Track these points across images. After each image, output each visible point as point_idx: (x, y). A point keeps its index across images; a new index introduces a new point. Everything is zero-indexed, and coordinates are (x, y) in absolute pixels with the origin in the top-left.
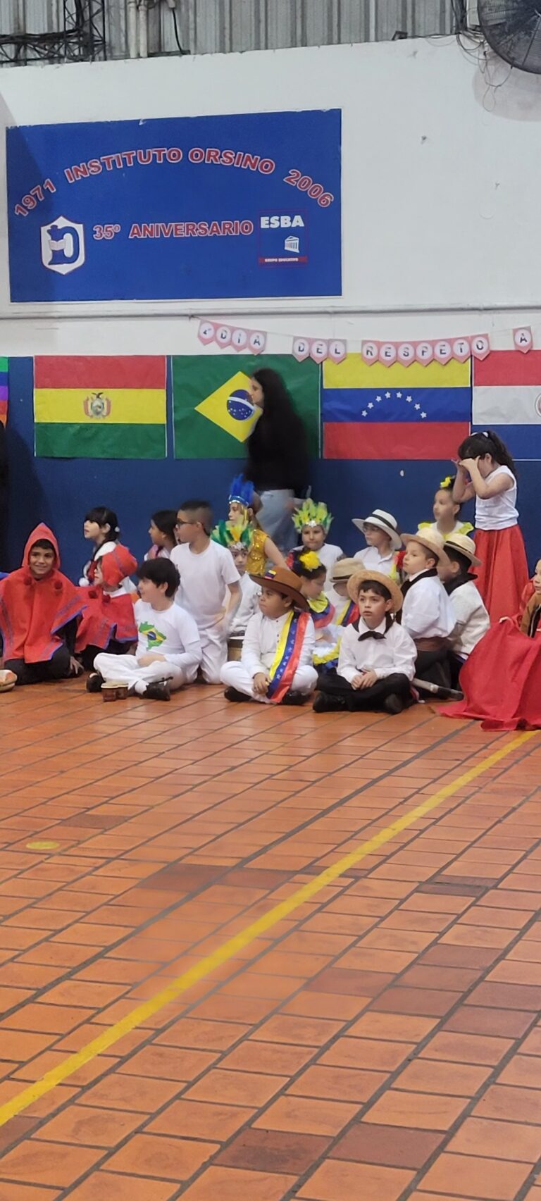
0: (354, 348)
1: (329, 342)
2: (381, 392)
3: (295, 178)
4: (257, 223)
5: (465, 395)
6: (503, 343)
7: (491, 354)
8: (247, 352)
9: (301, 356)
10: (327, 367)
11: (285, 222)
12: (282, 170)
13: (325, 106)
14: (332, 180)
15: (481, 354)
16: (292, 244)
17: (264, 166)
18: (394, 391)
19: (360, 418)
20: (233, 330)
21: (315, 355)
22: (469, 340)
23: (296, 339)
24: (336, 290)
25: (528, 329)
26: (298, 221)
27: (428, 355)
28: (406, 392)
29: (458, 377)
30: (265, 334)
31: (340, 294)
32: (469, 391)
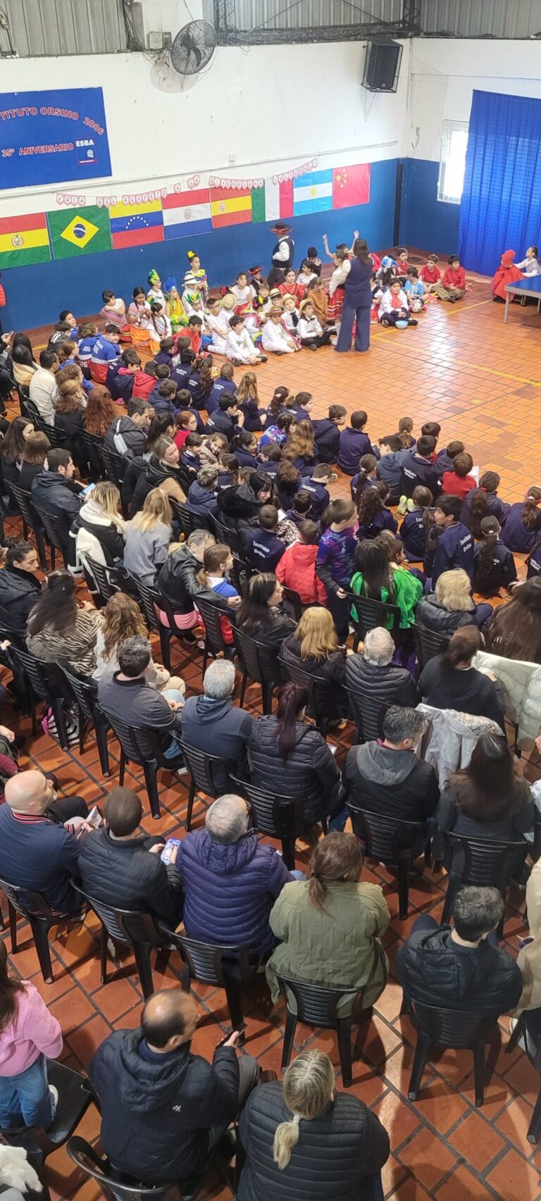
0: (120, 199)
1: (110, 198)
2: (131, 217)
3: (88, 122)
4: (75, 145)
5: (160, 213)
6: (171, 191)
7: (167, 196)
8: (78, 206)
9: (100, 206)
10: (111, 210)
11: (86, 143)
12: (81, 119)
13: (95, 86)
14: (102, 122)
16: (90, 153)
17: (73, 116)
18: (136, 216)
19: (124, 230)
20: (71, 196)
21: (106, 204)
22: (160, 191)
23: (97, 198)
24: (110, 174)
25: (179, 184)
26: (91, 143)
27: (147, 198)
28: (140, 216)
29: (157, 207)
30: (84, 197)
31: (111, 175)
32: (161, 212)
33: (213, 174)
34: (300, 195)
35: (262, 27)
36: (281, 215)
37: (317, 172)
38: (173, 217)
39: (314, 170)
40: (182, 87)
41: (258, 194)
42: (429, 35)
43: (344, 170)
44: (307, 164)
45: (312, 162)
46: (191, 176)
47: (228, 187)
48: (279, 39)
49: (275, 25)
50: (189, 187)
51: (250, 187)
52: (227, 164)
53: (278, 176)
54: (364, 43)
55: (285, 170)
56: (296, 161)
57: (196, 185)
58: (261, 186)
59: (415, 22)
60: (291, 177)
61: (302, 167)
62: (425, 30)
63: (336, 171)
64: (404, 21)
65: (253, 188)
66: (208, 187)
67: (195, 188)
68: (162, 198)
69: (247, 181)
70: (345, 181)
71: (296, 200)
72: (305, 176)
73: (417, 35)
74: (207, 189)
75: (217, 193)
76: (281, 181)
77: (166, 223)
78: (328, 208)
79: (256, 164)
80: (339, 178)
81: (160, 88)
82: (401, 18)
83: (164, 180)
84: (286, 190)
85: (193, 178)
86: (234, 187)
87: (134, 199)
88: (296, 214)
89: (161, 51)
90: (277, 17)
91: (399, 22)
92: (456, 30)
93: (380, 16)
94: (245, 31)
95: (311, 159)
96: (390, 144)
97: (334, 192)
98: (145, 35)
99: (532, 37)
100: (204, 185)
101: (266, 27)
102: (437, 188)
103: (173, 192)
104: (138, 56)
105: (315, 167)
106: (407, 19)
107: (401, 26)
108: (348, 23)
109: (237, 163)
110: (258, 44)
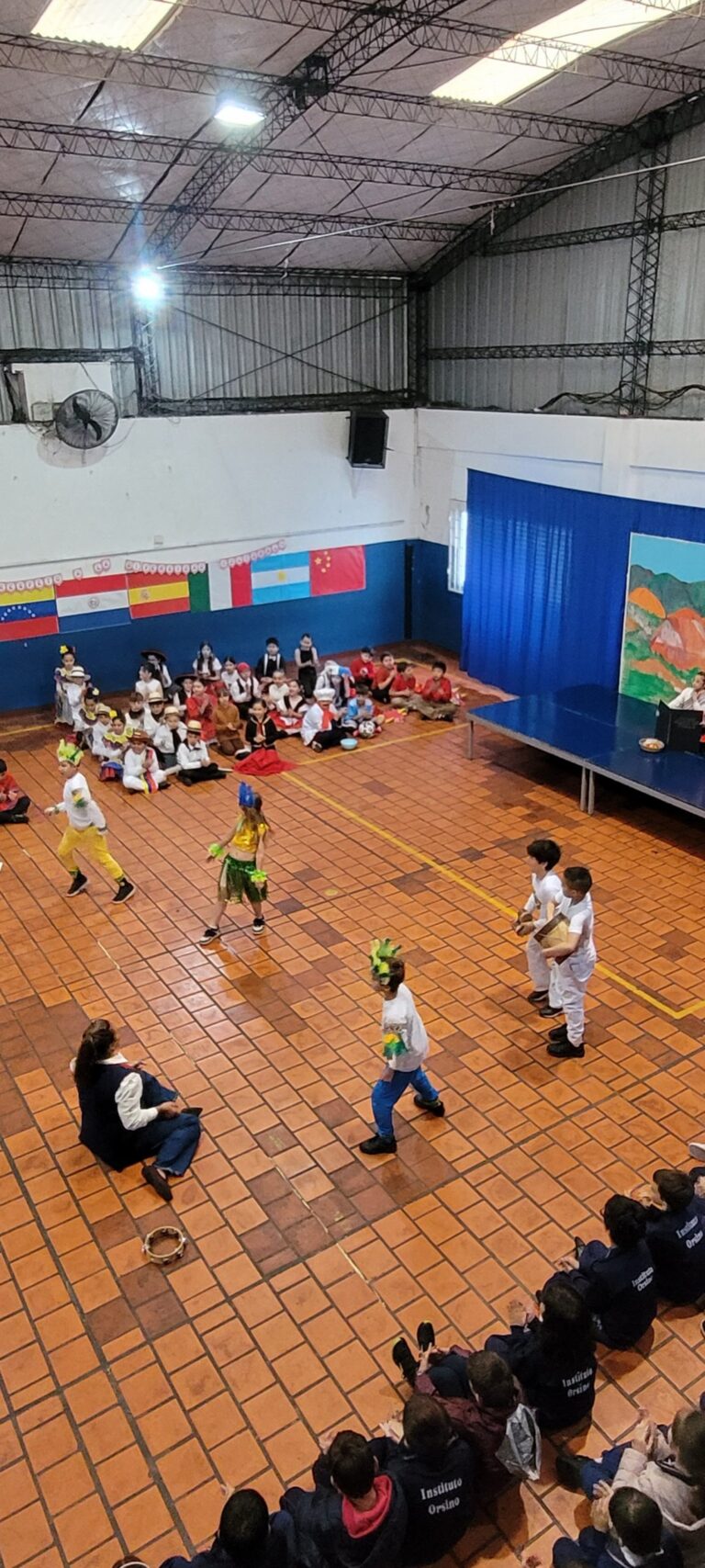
2: (10, 607)
6: (69, 577)
7: (65, 582)
15: (59, 583)
18: (16, 606)
22: (52, 577)
25: (80, 569)
27: (32, 586)
28: (23, 605)
29: (49, 595)
32: (54, 601)
33: (130, 557)
34: (258, 580)
35: (205, 397)
36: (234, 603)
37: (286, 555)
38: (69, 606)
39: (280, 553)
40: (84, 462)
41: (199, 581)
42: (436, 405)
43: (326, 553)
44: (271, 546)
45: (277, 543)
46: (99, 560)
47: (153, 572)
48: (230, 409)
49: (225, 393)
50: (96, 572)
51: (186, 572)
52: (152, 547)
53: (227, 559)
54: (348, 414)
55: (238, 553)
56: (255, 542)
57: (106, 570)
58: (202, 571)
59: (423, 390)
60: (247, 560)
61: (264, 549)
62: (433, 400)
63: (314, 554)
64: (409, 390)
65: (190, 573)
66: (125, 572)
67: (104, 574)
68: (54, 585)
69: (182, 565)
70: (328, 565)
71: (254, 586)
72: (268, 559)
73: (424, 405)
74: (122, 575)
75: (137, 579)
76: (233, 565)
77: (60, 615)
78: (306, 594)
79: (194, 546)
80: (318, 561)
81: (51, 463)
82: (406, 386)
83: (59, 565)
84: (240, 575)
85: (101, 563)
86: (161, 572)
87: (13, 587)
88: (256, 602)
89: (51, 422)
90: (227, 386)
91: (403, 391)
92: (463, 399)
93: (375, 384)
94: (182, 401)
95: (276, 540)
96: (391, 524)
97: (311, 577)
98: (29, 405)
99: (536, 410)
100: (117, 568)
101: (211, 396)
102: (447, 575)
103: (72, 578)
104: (20, 428)
105: (283, 549)
106: (414, 388)
107: (406, 395)
108: (330, 392)
109: (165, 546)
110: (199, 415)
